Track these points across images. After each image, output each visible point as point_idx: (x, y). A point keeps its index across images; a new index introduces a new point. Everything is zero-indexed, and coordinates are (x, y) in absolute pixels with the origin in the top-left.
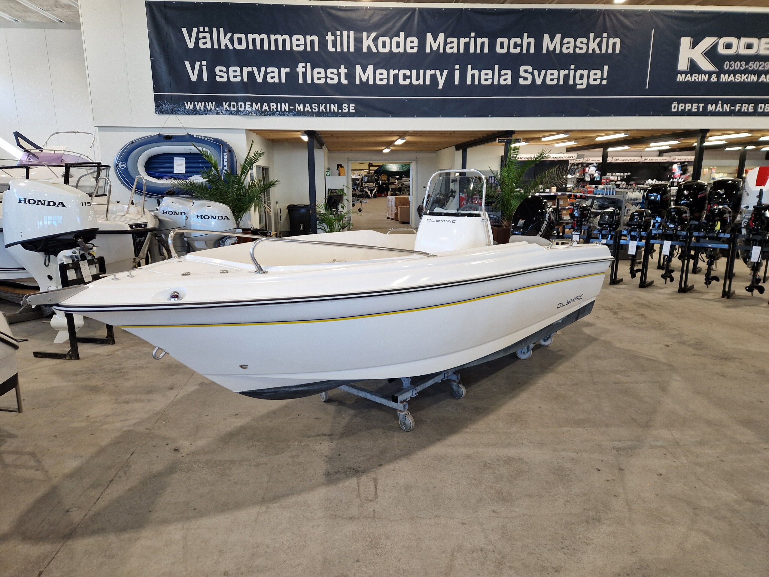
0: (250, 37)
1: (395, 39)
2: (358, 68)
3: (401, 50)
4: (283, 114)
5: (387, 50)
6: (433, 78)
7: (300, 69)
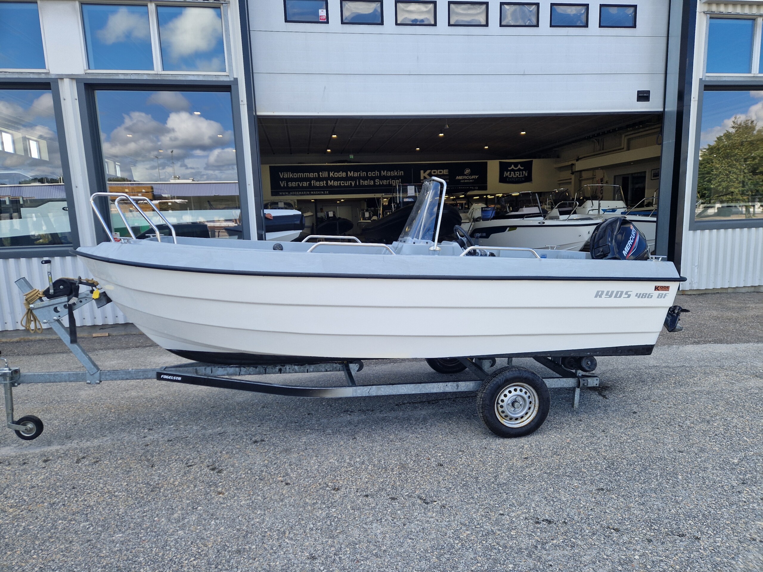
0: (298, 174)
1: (339, 173)
2: (329, 181)
3: (341, 176)
4: (308, 195)
5: (337, 176)
6: (351, 183)
7: (312, 182)
